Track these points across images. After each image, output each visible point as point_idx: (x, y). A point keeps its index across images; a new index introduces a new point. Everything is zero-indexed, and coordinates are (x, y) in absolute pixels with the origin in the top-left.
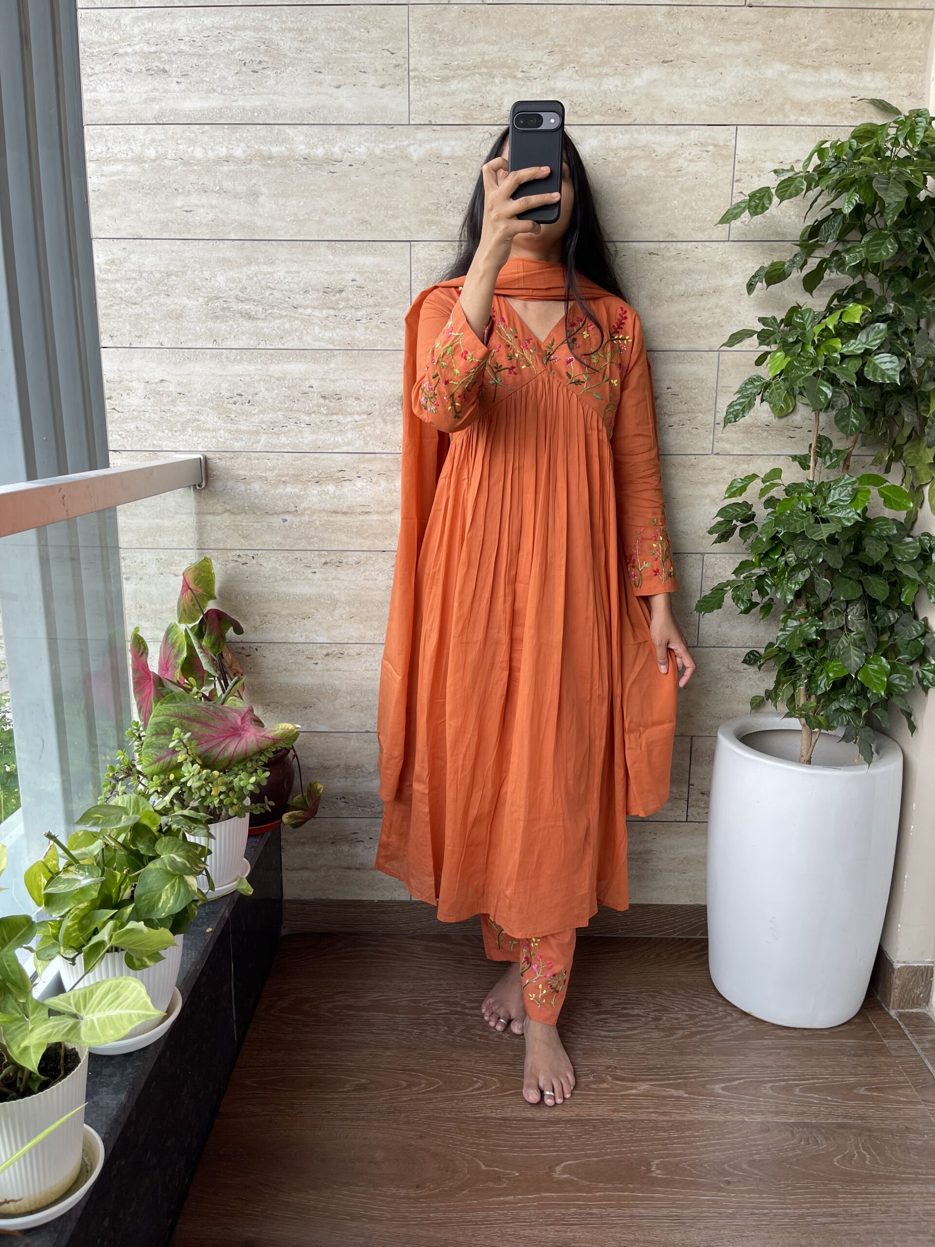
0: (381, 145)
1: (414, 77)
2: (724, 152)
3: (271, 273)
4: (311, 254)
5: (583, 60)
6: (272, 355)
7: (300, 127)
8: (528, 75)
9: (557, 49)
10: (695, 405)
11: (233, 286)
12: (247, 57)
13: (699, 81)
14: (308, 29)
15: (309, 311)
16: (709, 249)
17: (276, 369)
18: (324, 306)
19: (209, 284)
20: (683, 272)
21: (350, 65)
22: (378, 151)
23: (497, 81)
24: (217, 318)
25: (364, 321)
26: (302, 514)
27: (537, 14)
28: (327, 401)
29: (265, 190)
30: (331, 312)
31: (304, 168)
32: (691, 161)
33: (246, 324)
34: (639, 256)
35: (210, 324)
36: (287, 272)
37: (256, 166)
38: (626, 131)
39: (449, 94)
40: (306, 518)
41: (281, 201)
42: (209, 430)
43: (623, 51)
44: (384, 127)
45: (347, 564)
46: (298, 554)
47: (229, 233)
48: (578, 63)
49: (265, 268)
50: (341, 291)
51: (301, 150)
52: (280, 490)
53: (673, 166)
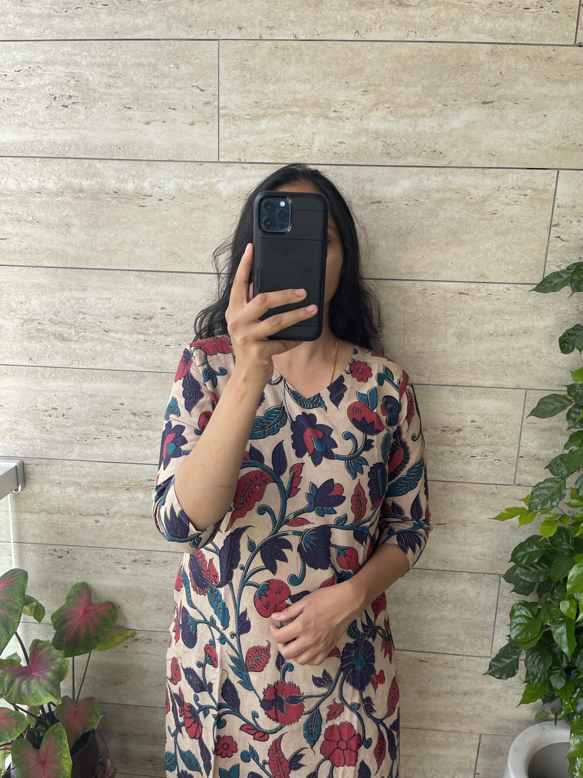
0: (190, 182)
1: (224, 115)
2: (543, 196)
3: (83, 299)
4: (121, 282)
5: (398, 100)
6: (84, 374)
7: (110, 162)
8: (339, 114)
9: (371, 88)
10: (499, 438)
11: (47, 309)
12: (58, 92)
13: (522, 123)
14: (117, 64)
15: (120, 335)
16: (521, 291)
17: (88, 386)
18: (134, 331)
19: (24, 307)
20: (493, 312)
21: (159, 101)
22: (187, 187)
23: (308, 120)
24: (32, 338)
25: (173, 347)
26: (112, 517)
27: (351, 51)
28: (137, 418)
29: (76, 221)
30: (142, 337)
31: (114, 202)
32: (507, 204)
33: (60, 345)
34: (449, 295)
35: (26, 344)
36: (98, 299)
37: (67, 198)
38: (440, 173)
39: (259, 133)
40: (117, 521)
41: (92, 232)
42: (26, 439)
43: (441, 91)
44: (193, 163)
45: (155, 562)
46: (109, 551)
47: (43, 260)
48: (393, 103)
49: (78, 294)
50: (151, 318)
51: (111, 184)
52: (93, 495)
53: (488, 209)
